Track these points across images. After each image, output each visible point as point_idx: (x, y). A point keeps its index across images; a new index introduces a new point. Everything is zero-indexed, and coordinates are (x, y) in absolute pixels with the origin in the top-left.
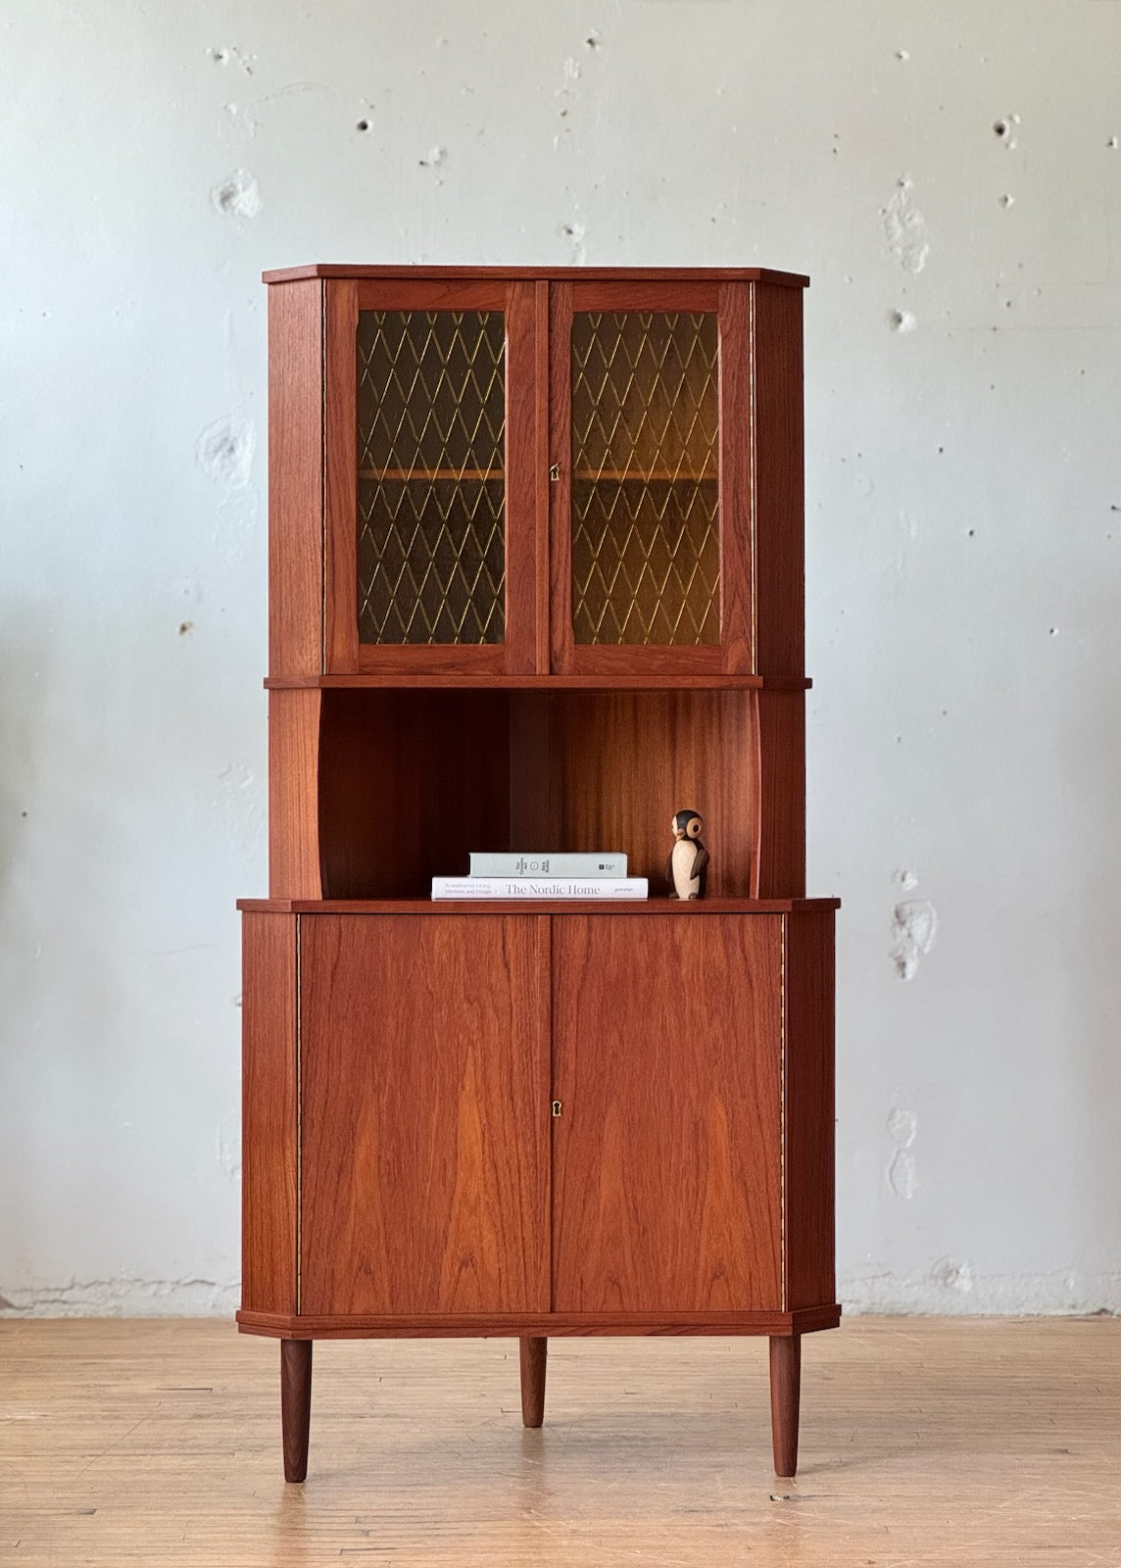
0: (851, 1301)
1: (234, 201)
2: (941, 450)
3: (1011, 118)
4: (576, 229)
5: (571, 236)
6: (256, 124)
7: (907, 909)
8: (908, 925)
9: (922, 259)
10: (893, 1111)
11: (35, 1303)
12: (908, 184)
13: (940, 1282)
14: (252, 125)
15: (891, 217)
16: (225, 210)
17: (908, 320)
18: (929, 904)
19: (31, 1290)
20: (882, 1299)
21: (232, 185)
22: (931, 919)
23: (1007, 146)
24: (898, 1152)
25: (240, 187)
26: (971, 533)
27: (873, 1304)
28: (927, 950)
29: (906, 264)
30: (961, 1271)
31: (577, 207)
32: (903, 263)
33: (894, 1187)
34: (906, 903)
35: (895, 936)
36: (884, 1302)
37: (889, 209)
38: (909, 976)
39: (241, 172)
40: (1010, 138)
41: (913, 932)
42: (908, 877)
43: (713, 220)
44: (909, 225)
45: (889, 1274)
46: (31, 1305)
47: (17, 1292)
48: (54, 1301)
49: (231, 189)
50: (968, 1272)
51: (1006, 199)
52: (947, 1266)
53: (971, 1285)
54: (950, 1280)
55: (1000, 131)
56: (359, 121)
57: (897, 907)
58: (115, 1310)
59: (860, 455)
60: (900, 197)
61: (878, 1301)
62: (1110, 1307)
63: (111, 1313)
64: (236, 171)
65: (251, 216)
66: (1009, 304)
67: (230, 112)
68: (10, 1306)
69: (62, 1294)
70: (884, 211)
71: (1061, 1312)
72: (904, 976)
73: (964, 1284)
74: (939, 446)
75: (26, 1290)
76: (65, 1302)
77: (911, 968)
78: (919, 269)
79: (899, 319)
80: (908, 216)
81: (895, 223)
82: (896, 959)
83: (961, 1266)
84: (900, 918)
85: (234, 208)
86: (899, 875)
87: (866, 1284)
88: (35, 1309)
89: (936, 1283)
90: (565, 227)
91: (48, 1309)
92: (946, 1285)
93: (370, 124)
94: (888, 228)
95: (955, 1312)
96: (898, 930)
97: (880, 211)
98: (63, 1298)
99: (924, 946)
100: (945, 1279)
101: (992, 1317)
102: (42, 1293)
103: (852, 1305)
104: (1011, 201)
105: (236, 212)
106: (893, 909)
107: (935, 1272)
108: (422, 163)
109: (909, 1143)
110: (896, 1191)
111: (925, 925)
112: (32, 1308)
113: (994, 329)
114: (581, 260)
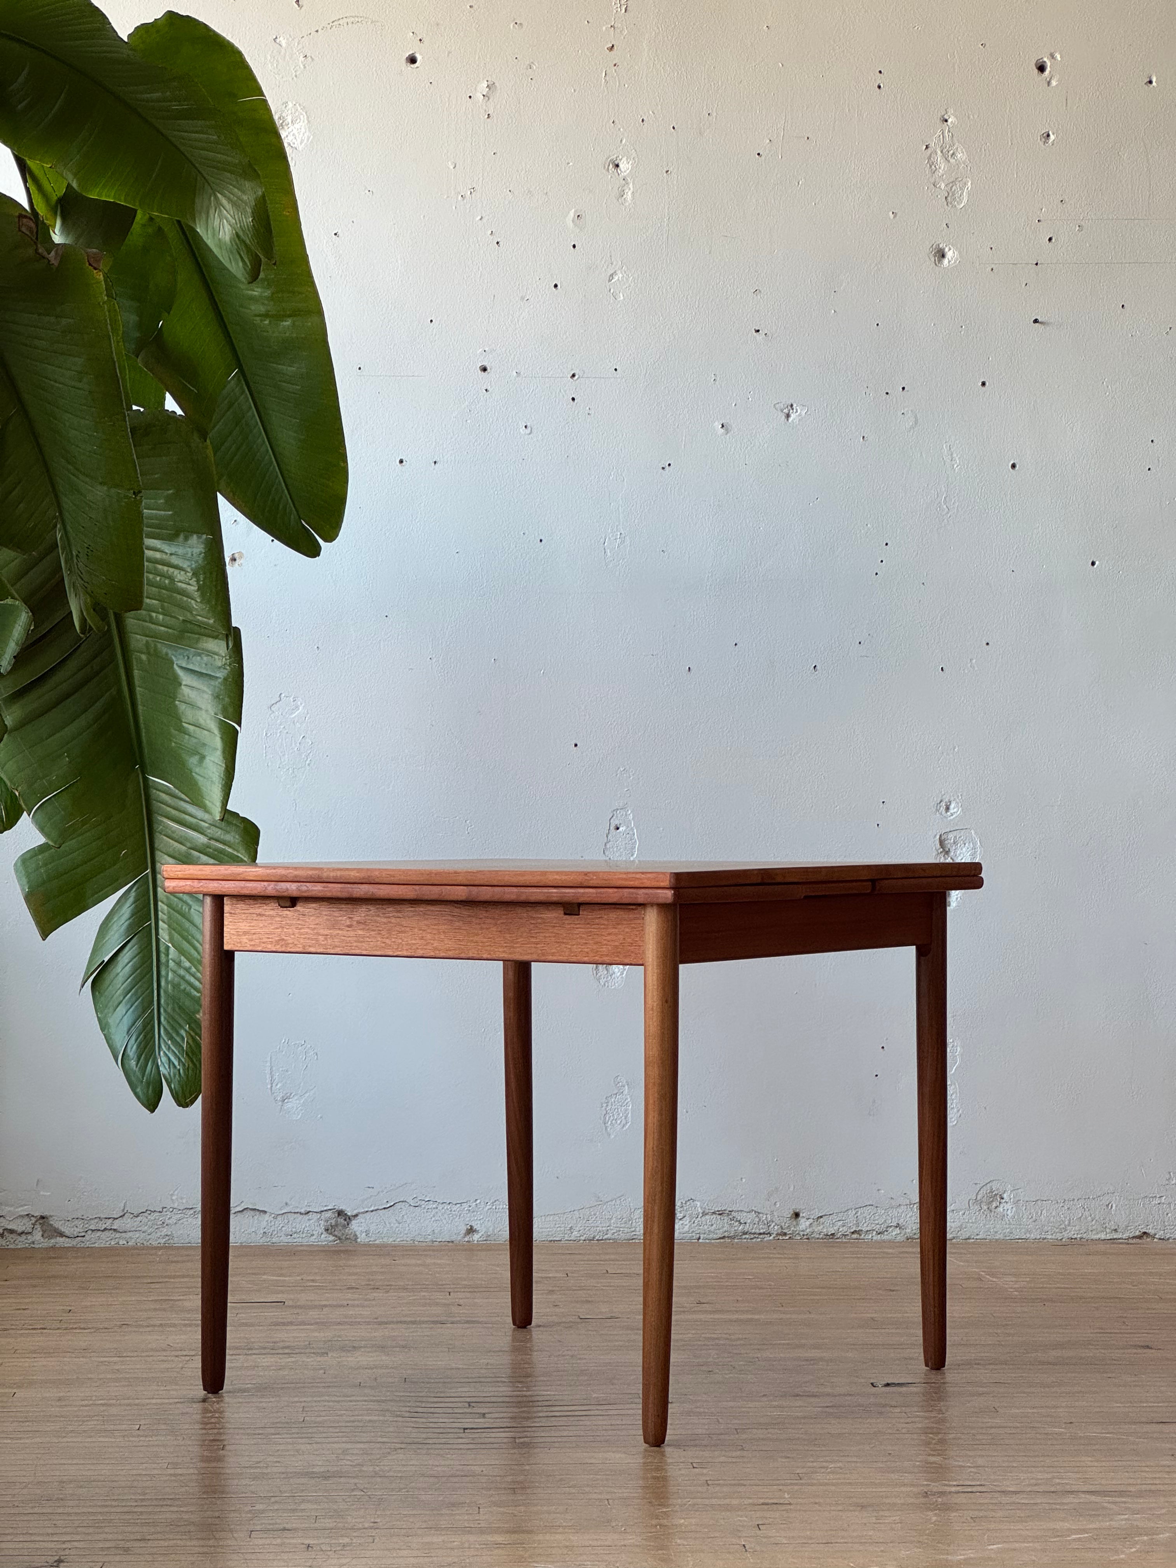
2: (984, 384)
3: (1052, 56)
4: (623, 163)
5: (618, 171)
6: (305, 57)
7: (951, 836)
8: (952, 854)
9: (965, 194)
11: (86, 1232)
12: (950, 121)
13: (984, 1207)
14: (301, 58)
15: (935, 152)
17: (951, 255)
18: (972, 832)
19: (82, 1219)
21: (281, 118)
22: (974, 848)
23: (1049, 83)
25: (289, 119)
26: (1013, 466)
29: (950, 199)
30: (1005, 1196)
31: (624, 141)
32: (946, 198)
34: (951, 831)
37: (933, 144)
38: (953, 905)
39: (290, 105)
40: (1052, 76)
42: (952, 806)
43: (760, 155)
44: (952, 161)
46: (83, 1234)
47: (68, 1221)
49: (281, 121)
50: (1012, 1196)
51: (1048, 135)
52: (992, 1191)
53: (1014, 1209)
54: (994, 1205)
55: (1041, 68)
56: (408, 54)
57: (941, 836)
58: (167, 1238)
59: (903, 388)
60: (943, 132)
62: (1151, 1231)
63: (162, 1241)
64: (285, 104)
65: (301, 147)
66: (1050, 239)
67: (280, 45)
68: (62, 1235)
69: (113, 1223)
70: (927, 147)
71: (1103, 1236)
73: (1009, 1210)
74: (982, 379)
75: (77, 1219)
76: (115, 1230)
78: (962, 204)
79: (942, 255)
80: (951, 152)
81: (939, 158)
83: (1005, 1191)
84: (944, 847)
86: (943, 804)
88: (87, 1238)
89: (980, 1209)
90: (613, 162)
91: (99, 1238)
92: (990, 1210)
93: (419, 57)
94: (931, 164)
95: (999, 1236)
96: (942, 857)
97: (924, 147)
98: (115, 1227)
100: (990, 1203)
101: (1036, 1241)
102: (92, 1222)
104: (1052, 137)
106: (937, 837)
107: (980, 1197)
108: (471, 97)
109: (953, 1070)
111: (969, 854)
112: (84, 1236)
113: (1037, 264)
114: (629, 196)
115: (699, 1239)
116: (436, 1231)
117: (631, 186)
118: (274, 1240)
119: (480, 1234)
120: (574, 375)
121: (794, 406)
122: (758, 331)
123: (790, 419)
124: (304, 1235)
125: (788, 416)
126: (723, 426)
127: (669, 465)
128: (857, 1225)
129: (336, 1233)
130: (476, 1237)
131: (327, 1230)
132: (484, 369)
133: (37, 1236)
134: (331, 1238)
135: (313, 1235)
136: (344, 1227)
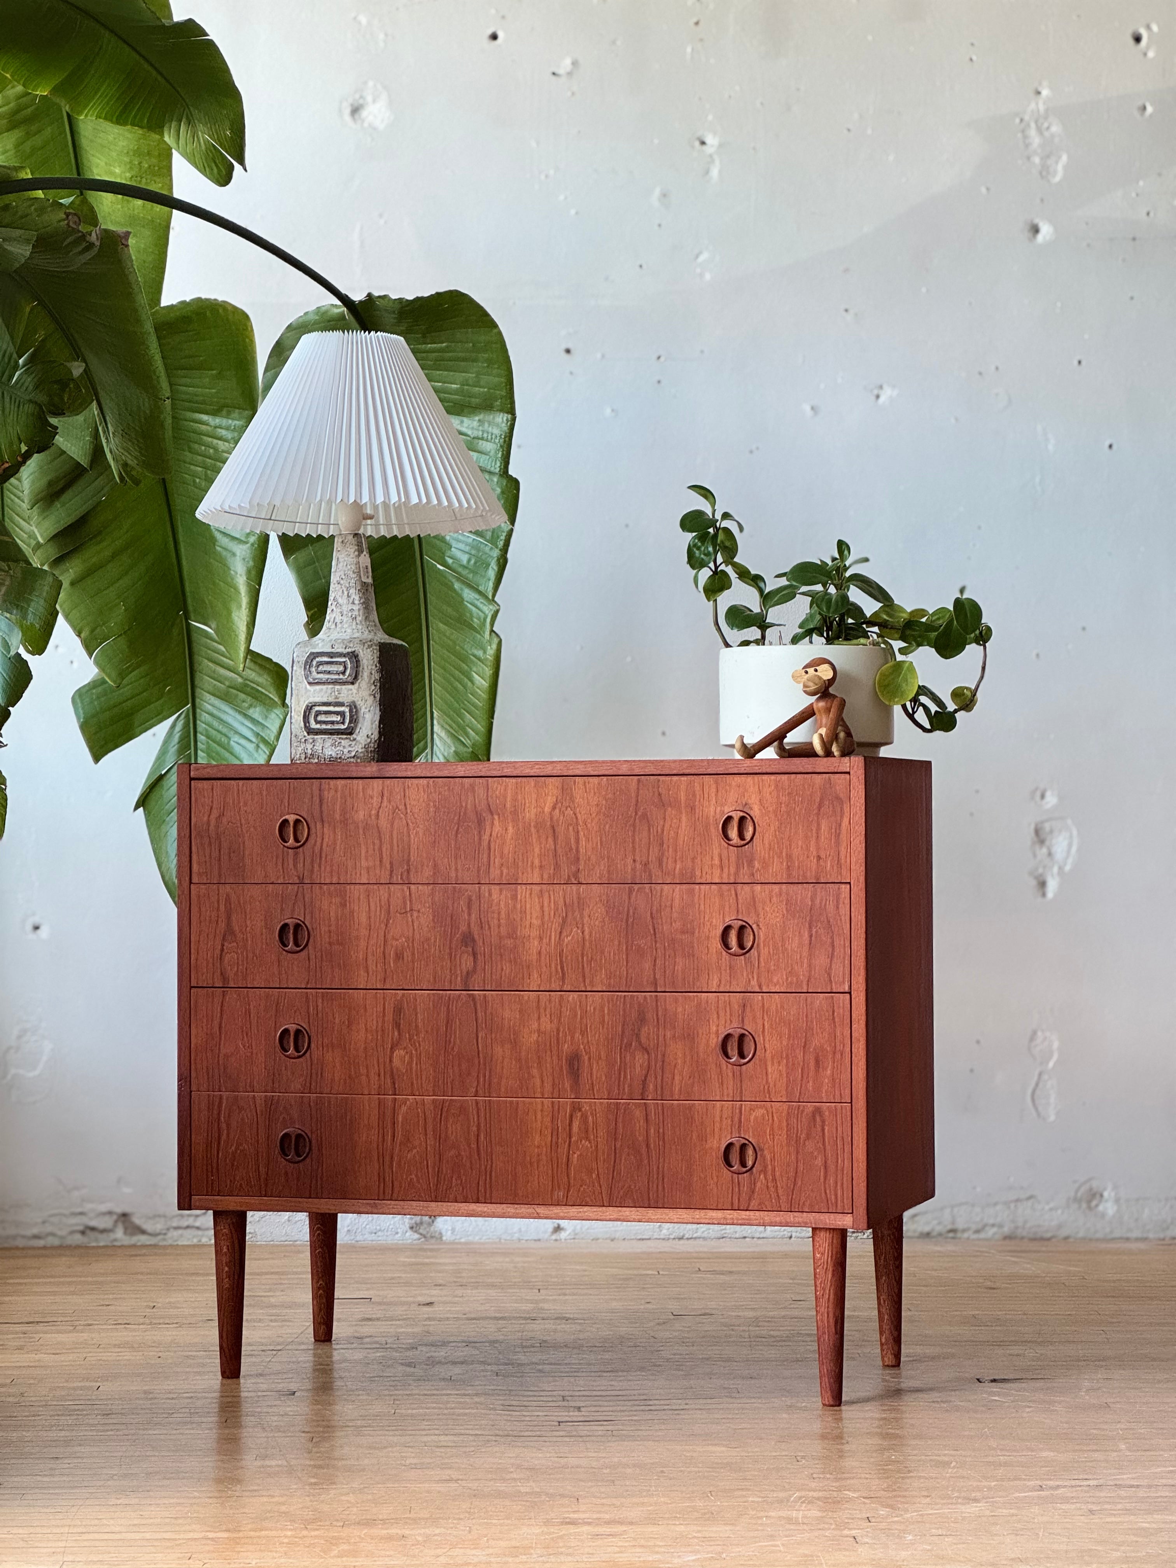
0: (993, 1225)
1: (364, 113)
3: (1148, 27)
4: (709, 140)
5: (704, 147)
6: (386, 35)
7: (1047, 826)
8: (1047, 843)
9: (1060, 168)
10: (1034, 1033)
11: (168, 1229)
12: (1045, 92)
13: (1084, 1205)
14: (382, 36)
15: (1028, 125)
16: (354, 120)
17: (1046, 230)
18: (1069, 822)
19: (165, 1216)
20: (1025, 1222)
21: (361, 97)
22: (1071, 837)
23: (1145, 54)
24: (1040, 1074)
25: (369, 98)
26: (1110, 446)
27: (1017, 1228)
28: (1068, 868)
29: (1044, 173)
30: (1106, 1194)
31: (710, 117)
32: (1041, 173)
33: (1036, 1109)
34: (1047, 820)
35: (1035, 855)
36: (1028, 1225)
37: (1026, 118)
38: (1050, 894)
39: (371, 84)
40: (1148, 47)
41: (1053, 850)
42: (1048, 794)
43: (849, 130)
44: (1047, 134)
45: (1030, 1197)
46: (164, 1232)
47: (150, 1218)
48: (188, 1227)
49: (361, 101)
50: (1113, 1194)
51: (1144, 108)
52: (1091, 1189)
53: (1115, 1208)
54: (1094, 1203)
55: (1138, 39)
56: (490, 32)
57: (1036, 824)
59: (997, 368)
60: (1037, 104)
61: (1020, 1224)
64: (365, 83)
65: (381, 127)
66: (1148, 214)
67: (360, 23)
68: (143, 1232)
69: (195, 1221)
70: (1022, 120)
72: (1044, 895)
73: (1109, 1208)
74: (1078, 358)
75: (159, 1216)
76: (198, 1228)
77: (1052, 885)
78: (1058, 179)
79: (1036, 230)
80: (1046, 125)
81: (1033, 132)
82: (1036, 878)
83: (1105, 1189)
84: (1040, 836)
85: (363, 121)
86: (1038, 794)
87: (1009, 1208)
88: (170, 1235)
89: (1080, 1207)
90: (698, 138)
91: (181, 1236)
92: (1089, 1208)
93: (501, 35)
94: (1025, 137)
95: (1099, 1235)
96: (1037, 847)
97: (1017, 120)
98: (197, 1224)
99: (1065, 864)
100: (1089, 1202)
101: (1137, 1240)
102: (176, 1219)
103: (995, 1230)
104: (1150, 109)
105: (366, 125)
106: (1033, 827)
107: (1079, 1194)
108: (554, 74)
109: (1051, 1064)
110: (1039, 1114)
111: (1065, 843)
112: (165, 1234)
113: (1134, 239)
114: (715, 172)
115: (791, 1237)
116: (523, 1230)
117: (717, 162)
118: (358, 1238)
119: (568, 1233)
120: (659, 358)
121: (885, 387)
122: (846, 310)
123: (882, 399)
124: (389, 1233)
125: (878, 397)
126: (812, 408)
127: (758, 448)
128: (953, 1223)
129: (421, 1231)
130: (563, 1235)
131: (412, 1228)
132: (568, 351)
133: (119, 1233)
134: (416, 1236)
135: (397, 1233)
136: (430, 1225)
